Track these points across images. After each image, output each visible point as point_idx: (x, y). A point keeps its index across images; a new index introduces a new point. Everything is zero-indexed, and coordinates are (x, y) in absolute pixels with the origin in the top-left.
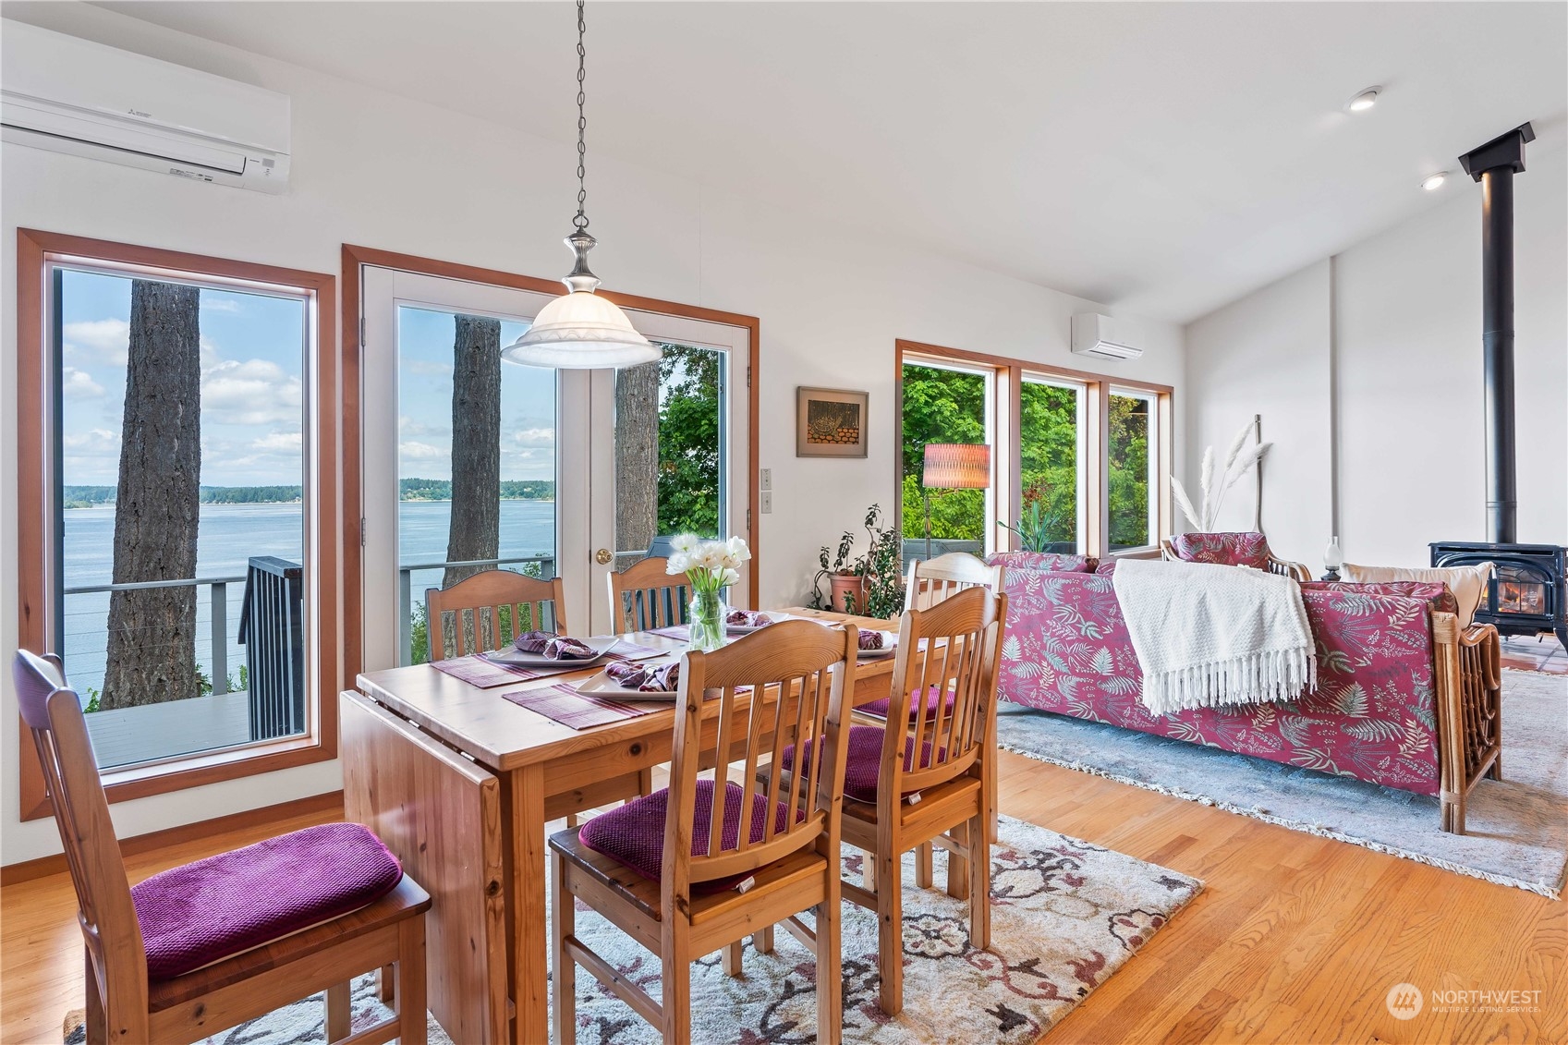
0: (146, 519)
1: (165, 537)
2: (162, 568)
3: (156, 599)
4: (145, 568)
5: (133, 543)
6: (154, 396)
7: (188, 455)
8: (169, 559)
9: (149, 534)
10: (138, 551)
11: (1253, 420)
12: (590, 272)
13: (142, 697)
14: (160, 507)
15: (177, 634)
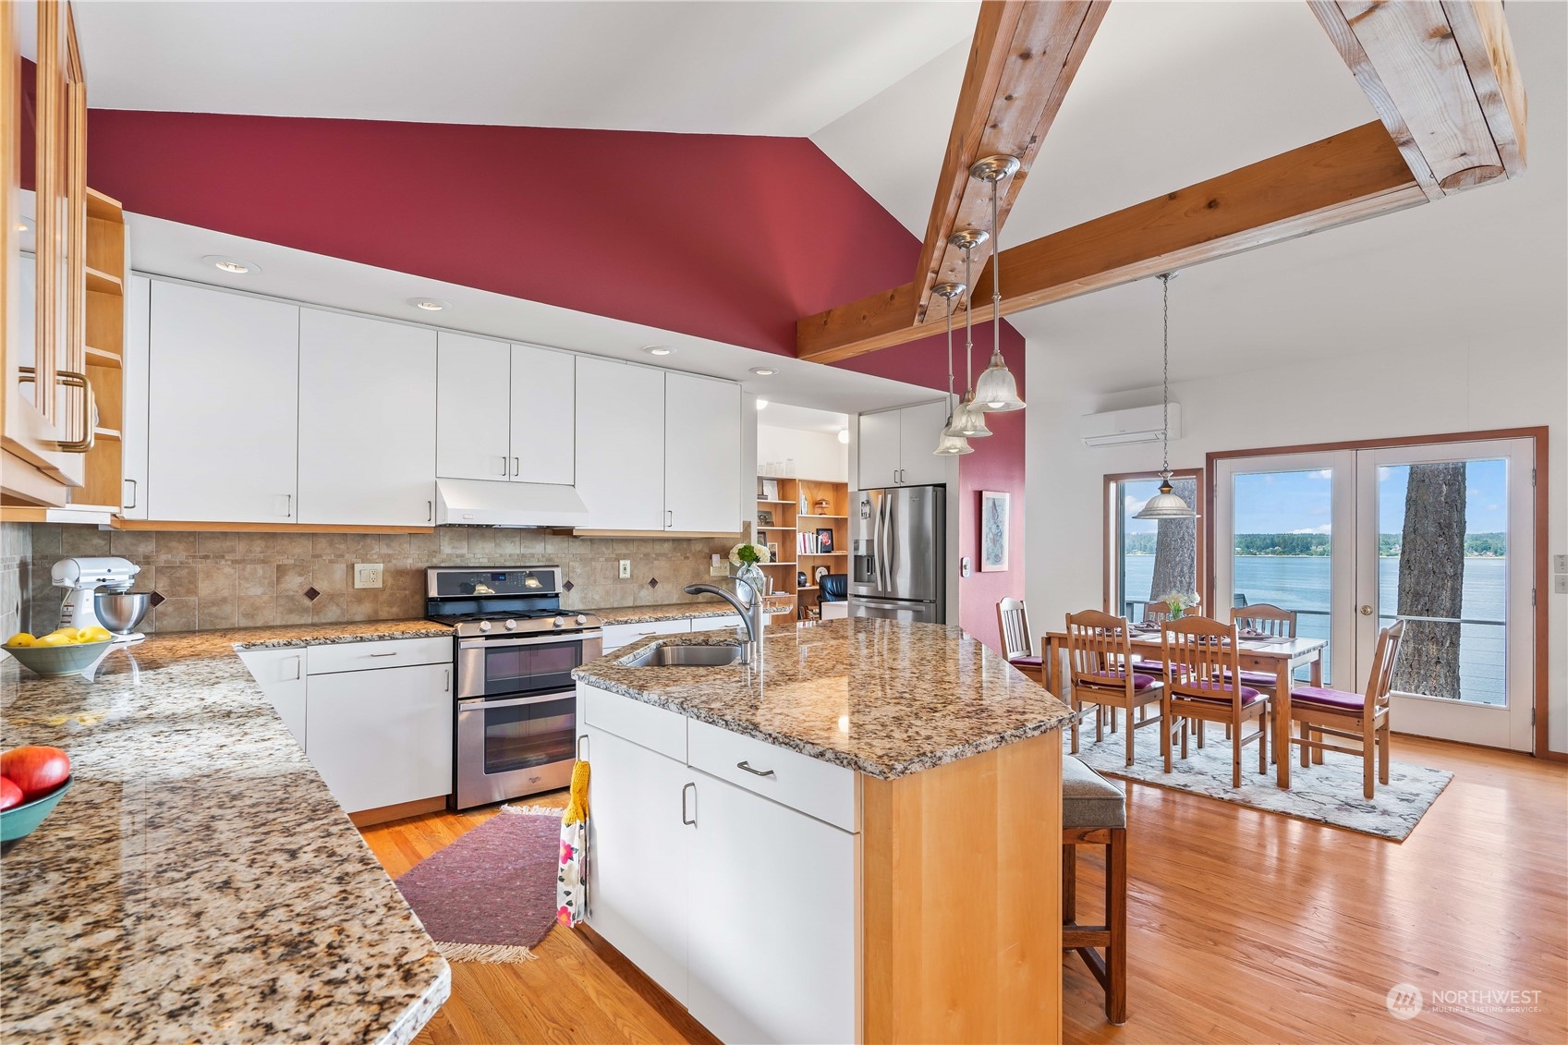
0: (1416, 572)
1: (1430, 587)
2: (1428, 610)
3: (1422, 632)
4: (1415, 606)
5: (1407, 590)
7: (1450, 524)
9: (1418, 584)
10: (1410, 596)
14: (1426, 564)
15: (1439, 662)
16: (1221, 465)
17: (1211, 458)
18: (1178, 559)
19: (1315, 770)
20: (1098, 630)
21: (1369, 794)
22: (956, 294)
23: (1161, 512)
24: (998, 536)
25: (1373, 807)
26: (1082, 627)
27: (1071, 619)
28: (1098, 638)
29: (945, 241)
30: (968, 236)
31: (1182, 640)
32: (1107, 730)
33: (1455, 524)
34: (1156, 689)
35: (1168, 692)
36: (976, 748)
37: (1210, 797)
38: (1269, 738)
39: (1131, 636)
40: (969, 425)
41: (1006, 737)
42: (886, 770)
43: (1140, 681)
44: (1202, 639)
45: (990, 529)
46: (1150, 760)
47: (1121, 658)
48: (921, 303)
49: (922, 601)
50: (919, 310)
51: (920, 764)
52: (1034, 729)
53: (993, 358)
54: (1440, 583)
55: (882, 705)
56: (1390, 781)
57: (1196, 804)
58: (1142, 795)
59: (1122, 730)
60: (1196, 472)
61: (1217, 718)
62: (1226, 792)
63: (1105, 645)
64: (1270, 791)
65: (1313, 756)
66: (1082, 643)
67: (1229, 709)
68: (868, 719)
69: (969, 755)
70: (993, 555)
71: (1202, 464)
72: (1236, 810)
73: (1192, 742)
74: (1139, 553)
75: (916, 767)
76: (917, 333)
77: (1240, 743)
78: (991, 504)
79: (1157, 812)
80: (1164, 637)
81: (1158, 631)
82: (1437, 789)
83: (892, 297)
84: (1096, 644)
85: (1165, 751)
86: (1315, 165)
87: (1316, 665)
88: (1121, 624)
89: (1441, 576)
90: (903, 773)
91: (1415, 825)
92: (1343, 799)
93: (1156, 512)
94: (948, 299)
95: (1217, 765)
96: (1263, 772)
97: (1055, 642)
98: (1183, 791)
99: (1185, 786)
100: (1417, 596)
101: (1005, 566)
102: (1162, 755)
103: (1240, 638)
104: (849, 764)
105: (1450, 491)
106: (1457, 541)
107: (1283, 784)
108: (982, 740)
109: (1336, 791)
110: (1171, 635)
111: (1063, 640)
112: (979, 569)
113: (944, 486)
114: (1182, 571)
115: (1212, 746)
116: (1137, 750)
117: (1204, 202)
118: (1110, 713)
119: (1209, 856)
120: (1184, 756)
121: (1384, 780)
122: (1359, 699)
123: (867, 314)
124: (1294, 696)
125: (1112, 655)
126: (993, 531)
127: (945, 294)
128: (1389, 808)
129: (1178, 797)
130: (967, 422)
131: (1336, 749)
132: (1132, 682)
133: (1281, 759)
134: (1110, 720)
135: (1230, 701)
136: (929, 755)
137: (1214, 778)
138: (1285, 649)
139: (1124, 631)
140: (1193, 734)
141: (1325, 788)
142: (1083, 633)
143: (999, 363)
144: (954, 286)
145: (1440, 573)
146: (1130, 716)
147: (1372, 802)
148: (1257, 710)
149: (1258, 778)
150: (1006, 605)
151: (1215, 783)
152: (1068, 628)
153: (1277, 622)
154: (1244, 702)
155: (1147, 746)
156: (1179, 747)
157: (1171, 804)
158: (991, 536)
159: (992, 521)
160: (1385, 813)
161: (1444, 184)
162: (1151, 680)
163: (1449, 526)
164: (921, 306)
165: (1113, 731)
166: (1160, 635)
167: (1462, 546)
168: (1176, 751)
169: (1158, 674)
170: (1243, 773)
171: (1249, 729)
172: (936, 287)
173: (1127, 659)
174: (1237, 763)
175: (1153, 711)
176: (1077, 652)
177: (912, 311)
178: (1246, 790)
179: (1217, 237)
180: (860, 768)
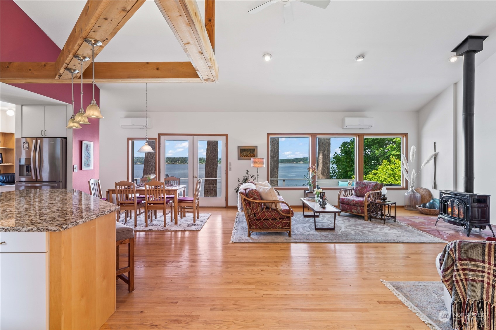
0: (208, 167)
2: (211, 177)
6: (210, 144)
9: (209, 170)
11: (433, 144)
14: (211, 165)
16: (162, 137)
17: (159, 135)
18: (151, 165)
19: (184, 219)
20: (126, 187)
21: (194, 222)
22: (75, 73)
23: (145, 150)
24: (88, 158)
25: (195, 224)
26: (120, 186)
27: (117, 184)
28: (126, 190)
29: (73, 56)
30: (82, 57)
31: (150, 188)
32: (128, 219)
34: (143, 203)
35: (146, 203)
36: (90, 219)
37: (158, 231)
38: (173, 213)
39: (136, 188)
40: (82, 120)
41: (99, 215)
42: (60, 228)
43: (139, 201)
44: (156, 187)
45: (86, 155)
46: (142, 225)
47: (133, 195)
48: (60, 72)
49: (55, 182)
50: (58, 74)
51: (72, 225)
52: (108, 212)
53: (92, 101)
54: (213, 170)
55: (51, 214)
56: (199, 218)
57: (155, 233)
58: (139, 235)
59: (133, 218)
60: (155, 139)
61: (160, 209)
62: (162, 228)
63: (128, 192)
64: (173, 226)
65: (183, 216)
66: (120, 192)
67: (163, 205)
68: (47, 218)
69: (87, 221)
70: (87, 164)
71: (157, 137)
72: (165, 232)
73: (154, 218)
74: (139, 163)
75: (70, 226)
76: (57, 81)
77: (166, 214)
78: (86, 146)
79: (143, 238)
80: (146, 188)
81: (144, 186)
82: (208, 218)
83: (45, 65)
84: (125, 191)
85: (146, 221)
86: (181, 67)
87: (184, 191)
88: (133, 184)
89: (213, 168)
90: (66, 228)
91: (203, 226)
92: (189, 224)
93: (144, 150)
94: (72, 74)
95: (160, 222)
96: (172, 221)
97: (111, 192)
98: (151, 231)
99: (152, 229)
100: (209, 173)
101: (91, 168)
102: (145, 223)
103: (166, 186)
104: (44, 230)
105: (215, 147)
107: (176, 223)
108: (92, 217)
109: (188, 222)
110: (148, 187)
111: (114, 191)
112: (81, 169)
113: (66, 138)
114: (152, 168)
115: (159, 218)
116: (138, 222)
117: (156, 68)
118: (129, 214)
119: (157, 245)
120: (151, 221)
121: (198, 218)
122: (192, 199)
123: (32, 69)
124: (178, 200)
125: (130, 194)
126: (87, 155)
127: (71, 72)
128: (198, 224)
129: (150, 233)
130: (81, 119)
131: (188, 212)
132: (136, 202)
133: (176, 218)
134: (129, 216)
135: (163, 203)
136: (75, 222)
137: (159, 226)
138: (177, 188)
139: (134, 187)
140: (154, 215)
141: (186, 222)
142: (121, 188)
143: (94, 103)
144: (74, 70)
146: (136, 212)
147: (195, 223)
148: (170, 205)
149: (170, 223)
150: (92, 182)
151: (159, 227)
152: (115, 187)
153: (175, 181)
154: (167, 203)
155: (141, 221)
156: (150, 220)
157: (148, 235)
158: (86, 157)
159: (86, 152)
160: (197, 225)
161: (205, 80)
162: (142, 201)
163: (215, 156)
164: (59, 73)
165: (130, 218)
166: (144, 187)
167: (217, 161)
168: (149, 221)
169: (144, 199)
170: (166, 223)
171: (168, 211)
172: (66, 69)
173: (135, 195)
174: (165, 220)
175: (142, 210)
176: (119, 195)
177: (55, 73)
178: (167, 227)
179: (159, 78)
180: (49, 230)
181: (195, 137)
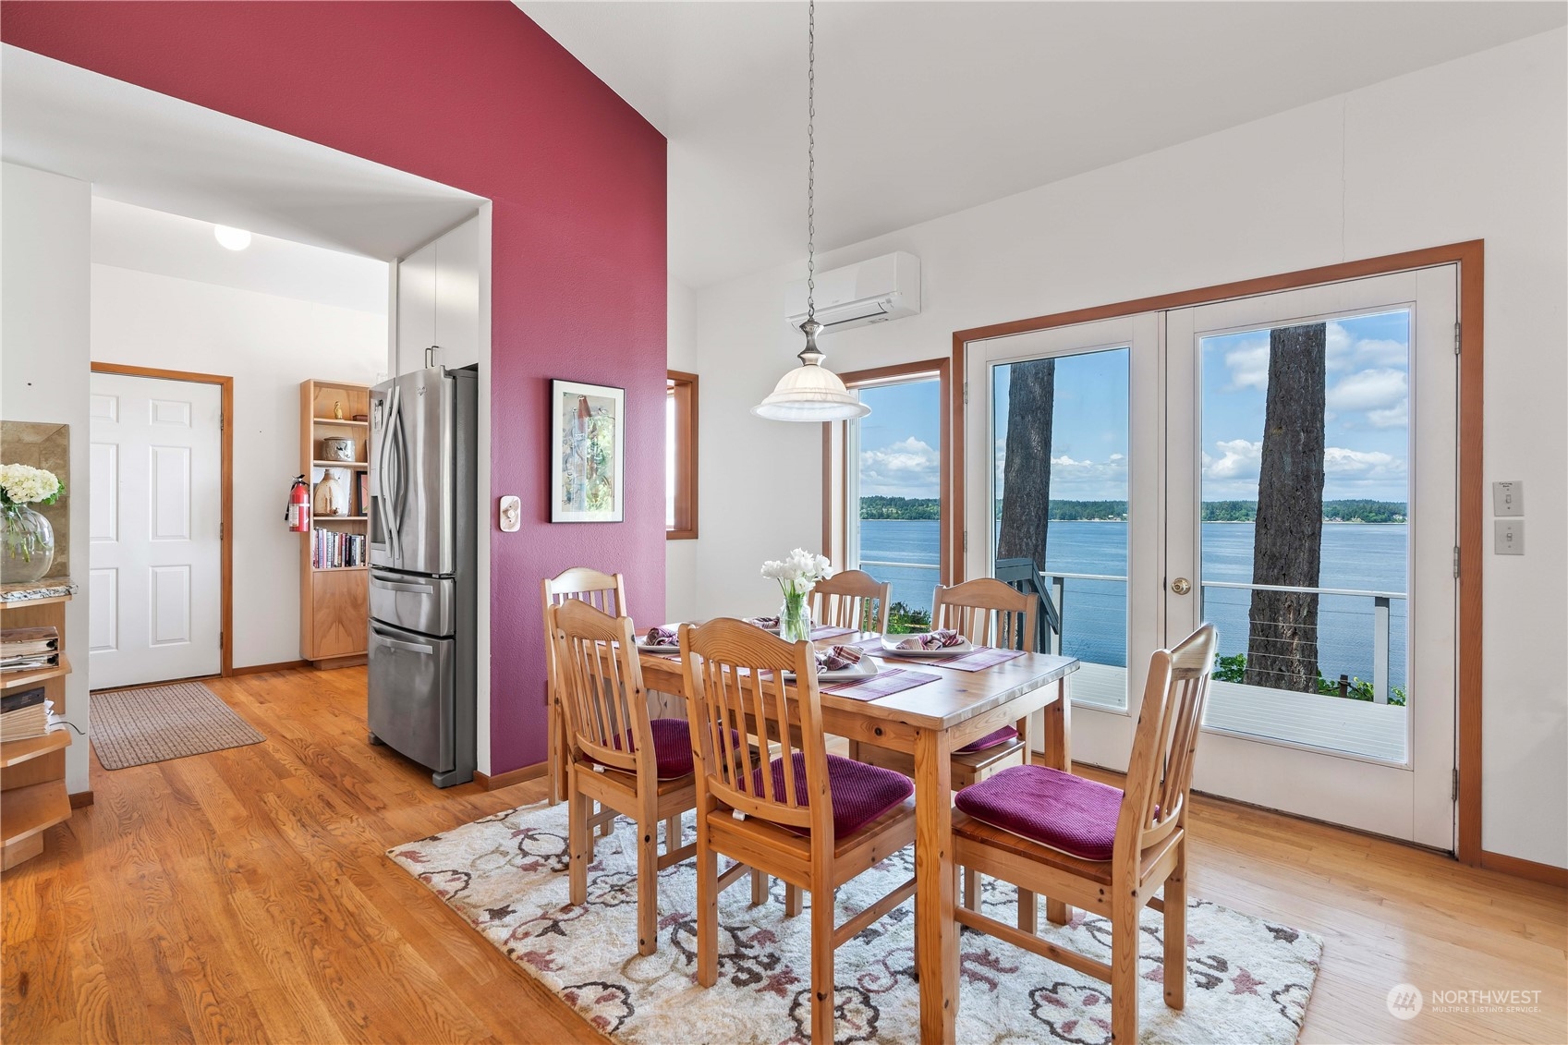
0: (1272, 532)
1: (1287, 548)
2: (1284, 575)
4: (1271, 573)
5: (1263, 551)
6: (1281, 428)
7: (1308, 477)
8: (1289, 567)
9: (1274, 544)
10: (1267, 559)
12: (817, 350)
13: (1267, 681)
14: (1284, 522)
16: (974, 350)
17: (960, 339)
18: (1024, 518)
33: (1313, 477)
54: (1297, 543)
60: (940, 364)
71: (946, 351)
89: (1298, 536)
100: (1273, 559)
105: (1308, 438)
106: (1315, 496)
114: (1028, 531)
145: (1297, 533)
181: (1178, 316)
